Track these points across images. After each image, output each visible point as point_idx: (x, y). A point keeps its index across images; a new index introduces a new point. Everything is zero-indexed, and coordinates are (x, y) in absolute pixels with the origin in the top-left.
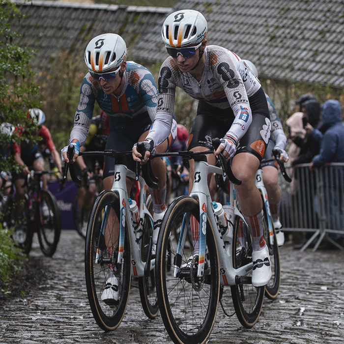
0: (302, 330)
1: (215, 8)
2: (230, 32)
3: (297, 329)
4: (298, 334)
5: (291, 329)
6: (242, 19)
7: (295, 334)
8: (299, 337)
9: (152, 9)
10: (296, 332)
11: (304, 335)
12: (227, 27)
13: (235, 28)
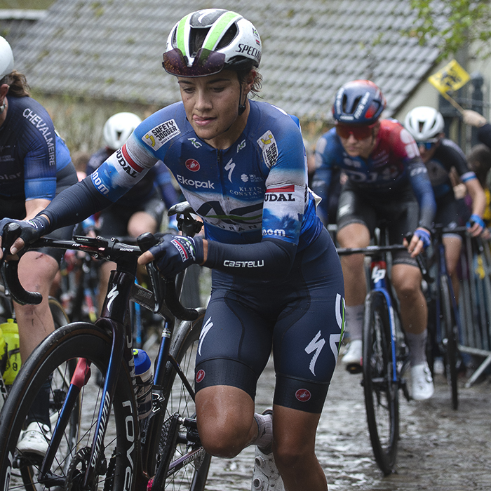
0: (238, 475)
1: (107, 10)
2: (131, 42)
3: (230, 475)
4: (232, 483)
5: (222, 476)
6: (145, 24)
7: (228, 482)
8: (233, 486)
9: (18, 14)
10: (229, 479)
11: (240, 483)
12: (125, 36)
13: (136, 37)
